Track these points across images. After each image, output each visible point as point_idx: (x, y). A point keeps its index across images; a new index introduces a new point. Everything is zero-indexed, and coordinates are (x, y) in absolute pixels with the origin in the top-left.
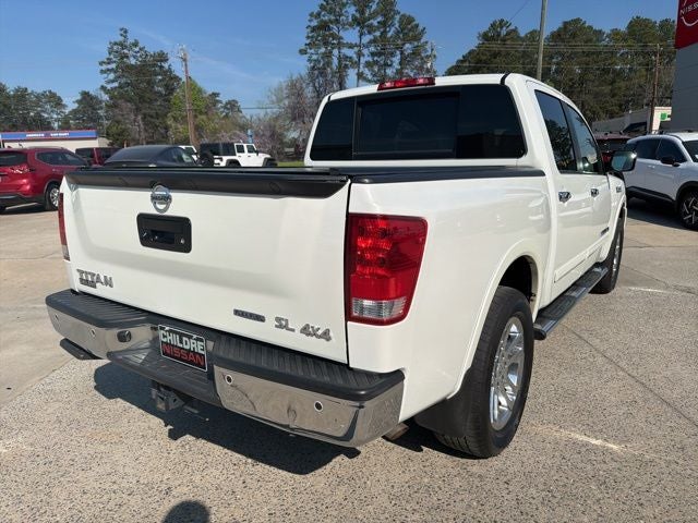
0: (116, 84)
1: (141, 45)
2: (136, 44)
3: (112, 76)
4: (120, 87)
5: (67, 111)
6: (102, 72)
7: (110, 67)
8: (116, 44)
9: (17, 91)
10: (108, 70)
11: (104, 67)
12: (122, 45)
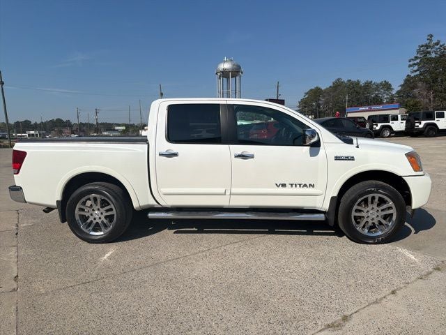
0: (418, 73)
1: (441, 43)
2: (437, 44)
3: (416, 68)
4: (421, 74)
5: (394, 92)
6: (410, 66)
7: (415, 62)
8: (422, 46)
9: (366, 83)
10: (415, 64)
11: (411, 63)
12: (427, 46)
